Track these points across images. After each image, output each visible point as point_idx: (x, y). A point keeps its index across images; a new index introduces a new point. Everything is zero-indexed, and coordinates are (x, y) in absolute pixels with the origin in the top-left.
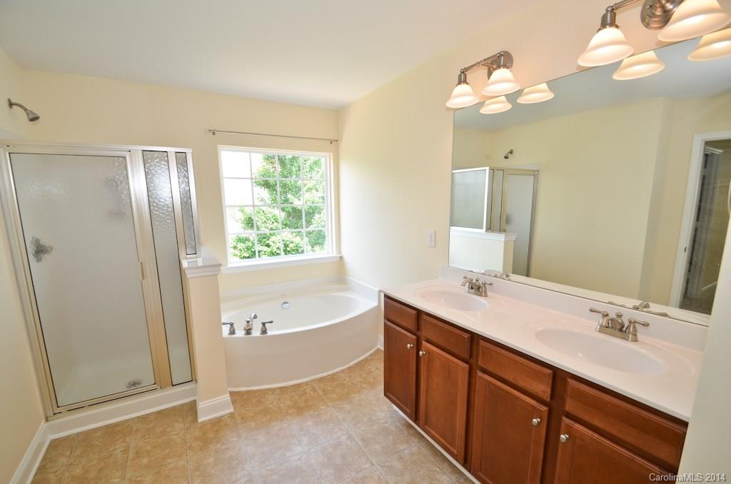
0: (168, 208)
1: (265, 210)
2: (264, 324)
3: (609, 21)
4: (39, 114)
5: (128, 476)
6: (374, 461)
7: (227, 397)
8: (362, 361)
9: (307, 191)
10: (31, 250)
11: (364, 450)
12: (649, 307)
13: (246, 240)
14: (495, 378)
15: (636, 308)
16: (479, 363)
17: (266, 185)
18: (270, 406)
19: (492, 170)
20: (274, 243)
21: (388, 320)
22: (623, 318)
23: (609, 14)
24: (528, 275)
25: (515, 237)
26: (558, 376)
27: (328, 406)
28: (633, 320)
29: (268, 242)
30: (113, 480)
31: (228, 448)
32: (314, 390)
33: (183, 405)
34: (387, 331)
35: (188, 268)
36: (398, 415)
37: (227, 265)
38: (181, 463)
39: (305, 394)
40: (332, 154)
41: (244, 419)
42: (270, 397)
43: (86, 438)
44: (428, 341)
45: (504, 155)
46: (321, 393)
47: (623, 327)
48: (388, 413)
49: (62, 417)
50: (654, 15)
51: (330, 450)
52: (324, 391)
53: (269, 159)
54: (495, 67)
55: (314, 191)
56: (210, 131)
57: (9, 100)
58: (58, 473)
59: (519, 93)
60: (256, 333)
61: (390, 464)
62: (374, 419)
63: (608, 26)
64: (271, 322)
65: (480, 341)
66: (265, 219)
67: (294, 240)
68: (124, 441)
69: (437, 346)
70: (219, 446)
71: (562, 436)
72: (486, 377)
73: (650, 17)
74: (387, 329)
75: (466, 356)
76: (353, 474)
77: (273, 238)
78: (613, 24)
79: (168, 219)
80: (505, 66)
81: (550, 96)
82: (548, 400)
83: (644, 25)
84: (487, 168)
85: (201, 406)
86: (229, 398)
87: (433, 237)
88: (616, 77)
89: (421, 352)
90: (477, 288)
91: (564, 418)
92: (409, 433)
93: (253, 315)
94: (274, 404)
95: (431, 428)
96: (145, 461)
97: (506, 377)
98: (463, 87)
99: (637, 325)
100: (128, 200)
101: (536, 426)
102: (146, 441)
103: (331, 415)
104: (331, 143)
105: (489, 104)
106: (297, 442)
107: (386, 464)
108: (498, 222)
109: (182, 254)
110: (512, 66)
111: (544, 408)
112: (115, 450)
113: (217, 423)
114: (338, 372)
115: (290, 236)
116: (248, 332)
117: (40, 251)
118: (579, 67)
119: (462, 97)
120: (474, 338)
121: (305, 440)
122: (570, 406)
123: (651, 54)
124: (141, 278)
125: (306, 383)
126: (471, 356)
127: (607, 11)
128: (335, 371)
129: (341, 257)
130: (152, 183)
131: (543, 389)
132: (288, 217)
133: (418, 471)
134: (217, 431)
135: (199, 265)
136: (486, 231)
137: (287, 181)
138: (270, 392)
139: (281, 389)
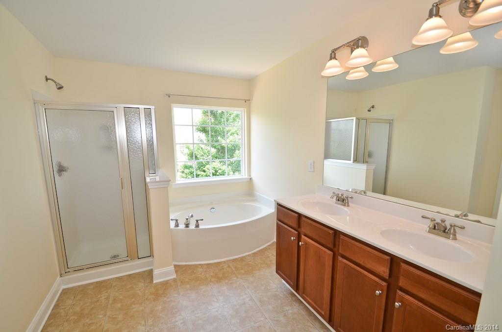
0: (139, 143)
1: (203, 148)
2: (197, 221)
3: (434, 12)
4: (63, 85)
5: (108, 314)
6: (267, 316)
7: (172, 268)
8: (263, 249)
9: (231, 135)
10: (56, 169)
11: (261, 308)
12: (468, 216)
13: (190, 167)
14: (351, 262)
15: (457, 216)
16: (340, 251)
17: (204, 130)
18: (200, 275)
19: (358, 120)
20: (208, 169)
21: (280, 221)
22: (446, 222)
23: (434, 8)
24: (384, 194)
25: (374, 166)
26: (394, 261)
27: (237, 278)
28: (453, 225)
29: (204, 169)
30: (99, 316)
31: (171, 301)
32: (229, 266)
33: (144, 272)
34: (279, 228)
35: (150, 182)
36: (286, 287)
37: (175, 182)
38: (141, 308)
39: (223, 269)
40: (246, 109)
41: (182, 283)
42: (200, 270)
43: (84, 289)
44: (305, 235)
45: (368, 109)
46: (234, 269)
47: (446, 229)
48: (279, 285)
49: (70, 275)
50: (468, 8)
51: (238, 307)
52: (236, 268)
53: (205, 113)
54: (355, 47)
55: (235, 135)
56: (167, 95)
57: (46, 77)
58: (67, 309)
59: (373, 64)
60: (192, 226)
61: (278, 319)
62: (269, 288)
63: (434, 17)
64: (202, 220)
65: (341, 235)
66: (202, 153)
67: (221, 168)
68: (107, 292)
69: (312, 239)
70: (165, 299)
71: (396, 303)
72: (345, 261)
73: (466, 9)
74: (278, 227)
75: (331, 246)
76: (252, 323)
77: (207, 166)
78: (437, 15)
79: (138, 151)
80: (362, 47)
81: (396, 66)
82: (387, 278)
83: (462, 15)
84: (354, 118)
85: (156, 272)
86: (174, 268)
87: (312, 165)
88: (442, 52)
89: (300, 243)
90: (342, 200)
91: (398, 291)
92: (292, 299)
93: (191, 215)
94: (203, 274)
95: (307, 296)
96: (119, 305)
97: (358, 261)
98: (333, 62)
99: (456, 228)
100: (115, 138)
101: (378, 296)
102: (120, 293)
103: (240, 284)
104: (245, 102)
105: (352, 73)
106: (216, 300)
107: (275, 319)
108: (362, 156)
109: (147, 174)
110: (368, 46)
111: (384, 284)
112: (101, 297)
113: (165, 285)
114: (245, 256)
115: (219, 165)
116: (187, 226)
117: (61, 170)
118: (414, 45)
119: (333, 68)
120: (336, 233)
121: (221, 299)
122: (402, 282)
123: (468, 35)
124: (121, 189)
125: (224, 262)
126: (334, 245)
127: (433, 6)
128: (244, 255)
129: (251, 179)
130: (129, 128)
131: (384, 270)
132: (218, 152)
133: (297, 325)
134: (165, 289)
135: (157, 180)
136: (353, 162)
137: (218, 127)
138: (200, 267)
139: (208, 264)
